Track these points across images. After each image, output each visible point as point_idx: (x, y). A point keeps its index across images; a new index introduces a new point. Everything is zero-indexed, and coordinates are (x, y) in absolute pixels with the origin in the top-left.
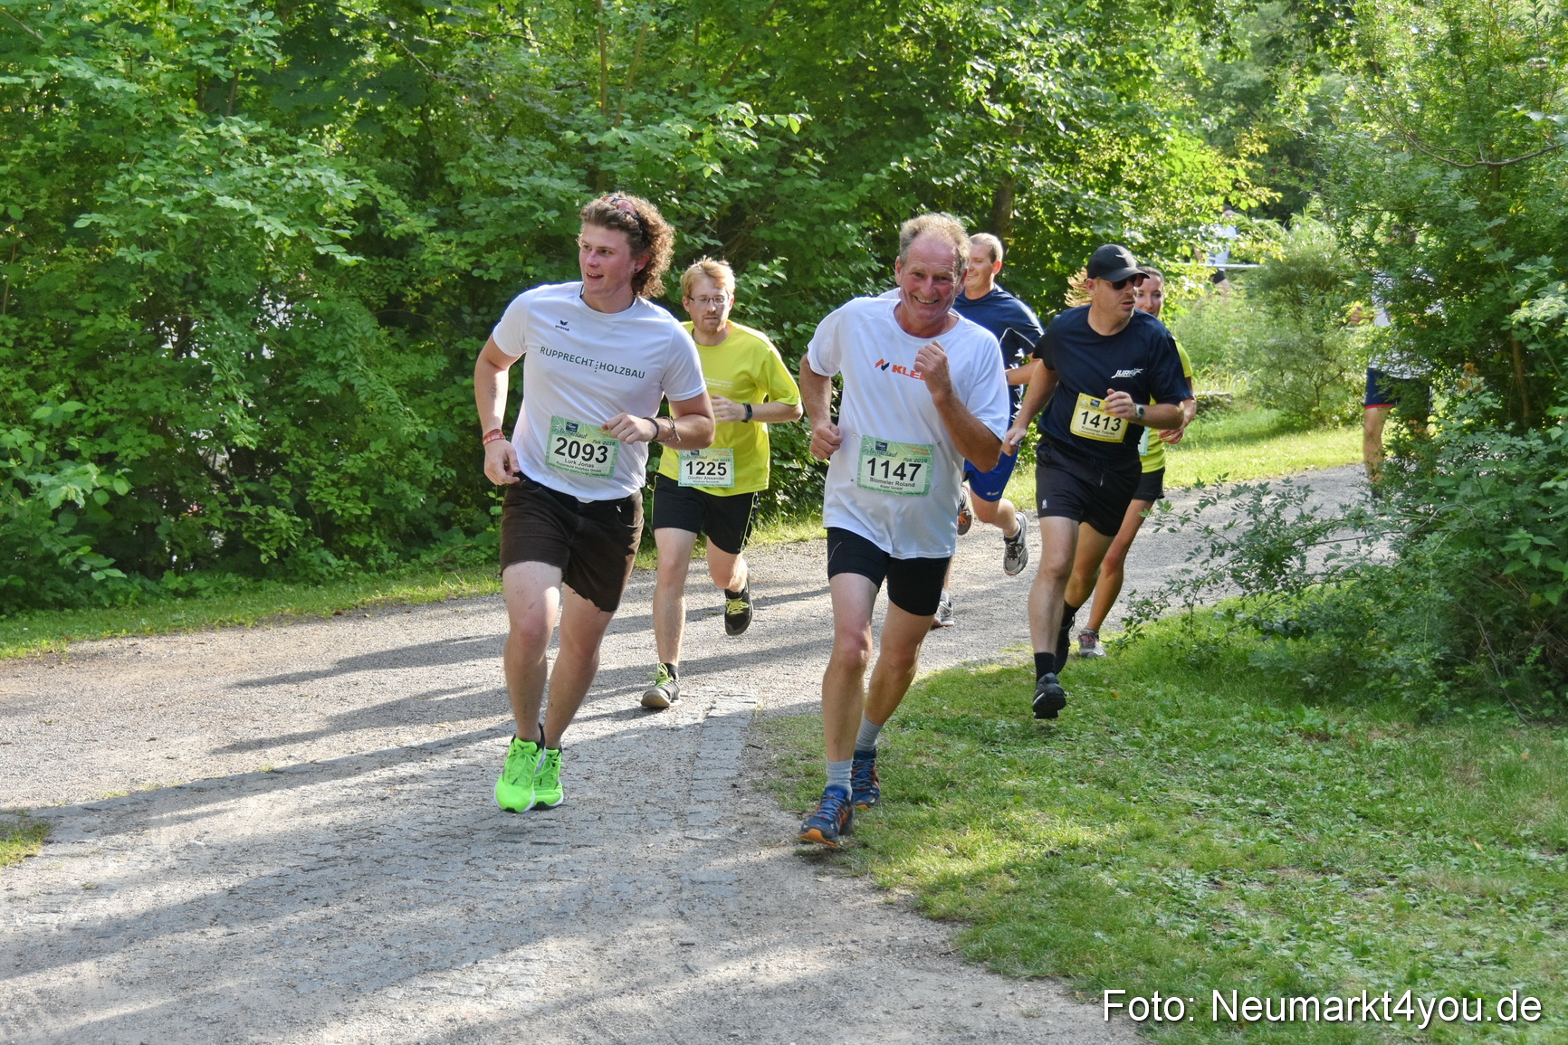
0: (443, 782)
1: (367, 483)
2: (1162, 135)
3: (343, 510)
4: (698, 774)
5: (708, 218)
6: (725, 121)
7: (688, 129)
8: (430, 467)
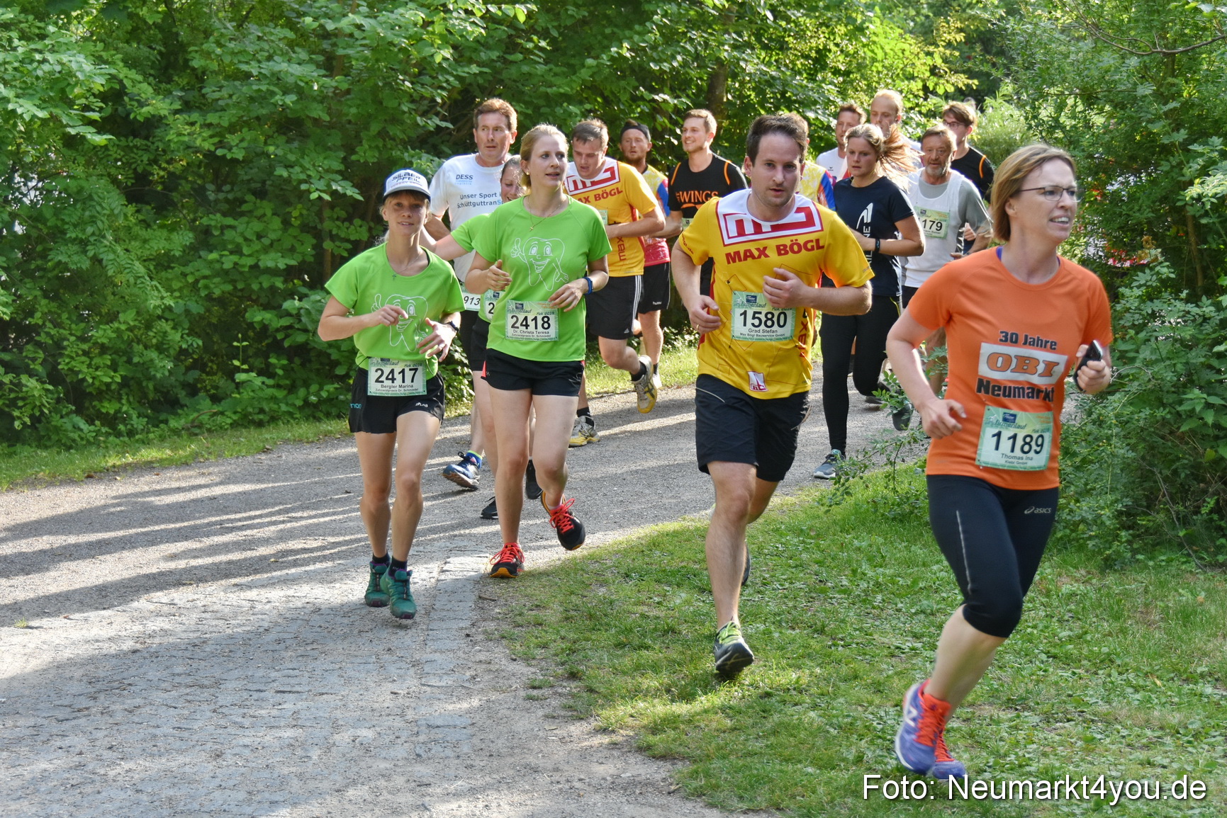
1: (116, 352)
2: (866, 24)
3: (94, 378)
5: (439, 100)
6: (456, 10)
7: (421, 16)
8: (175, 336)
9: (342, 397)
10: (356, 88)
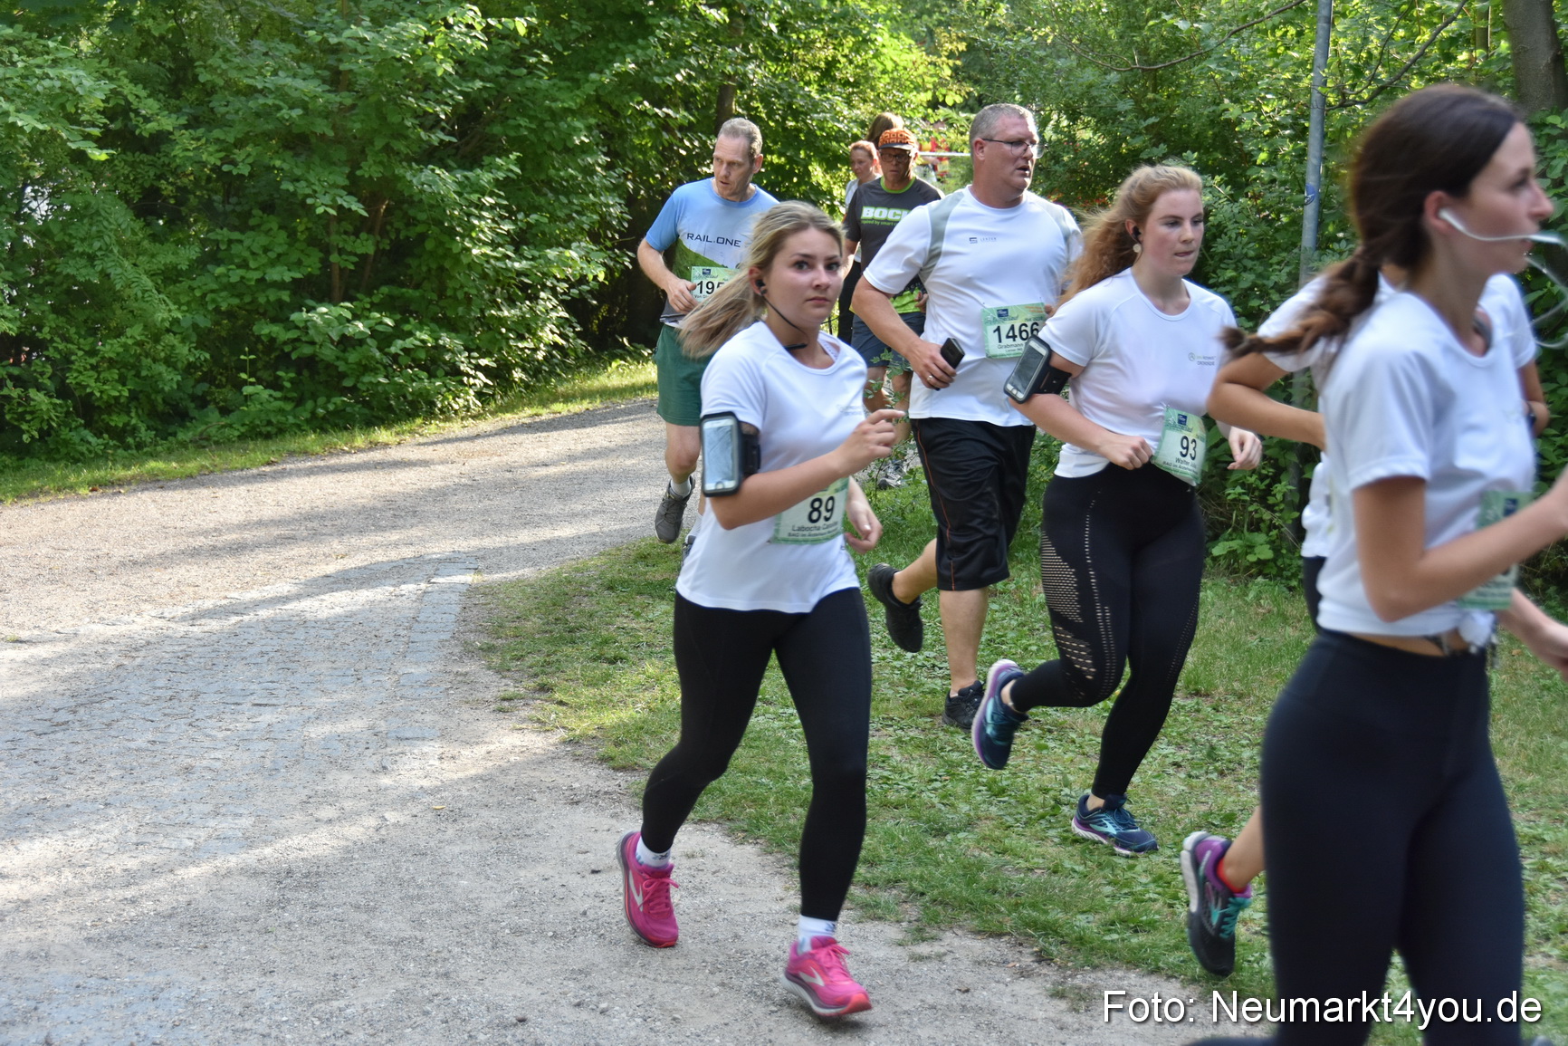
0: (176, 648)
1: (125, 365)
2: (873, 36)
3: (101, 392)
4: (415, 637)
5: (443, 117)
6: (456, 24)
7: (423, 29)
8: (185, 350)
9: (348, 409)
10: (360, 104)
